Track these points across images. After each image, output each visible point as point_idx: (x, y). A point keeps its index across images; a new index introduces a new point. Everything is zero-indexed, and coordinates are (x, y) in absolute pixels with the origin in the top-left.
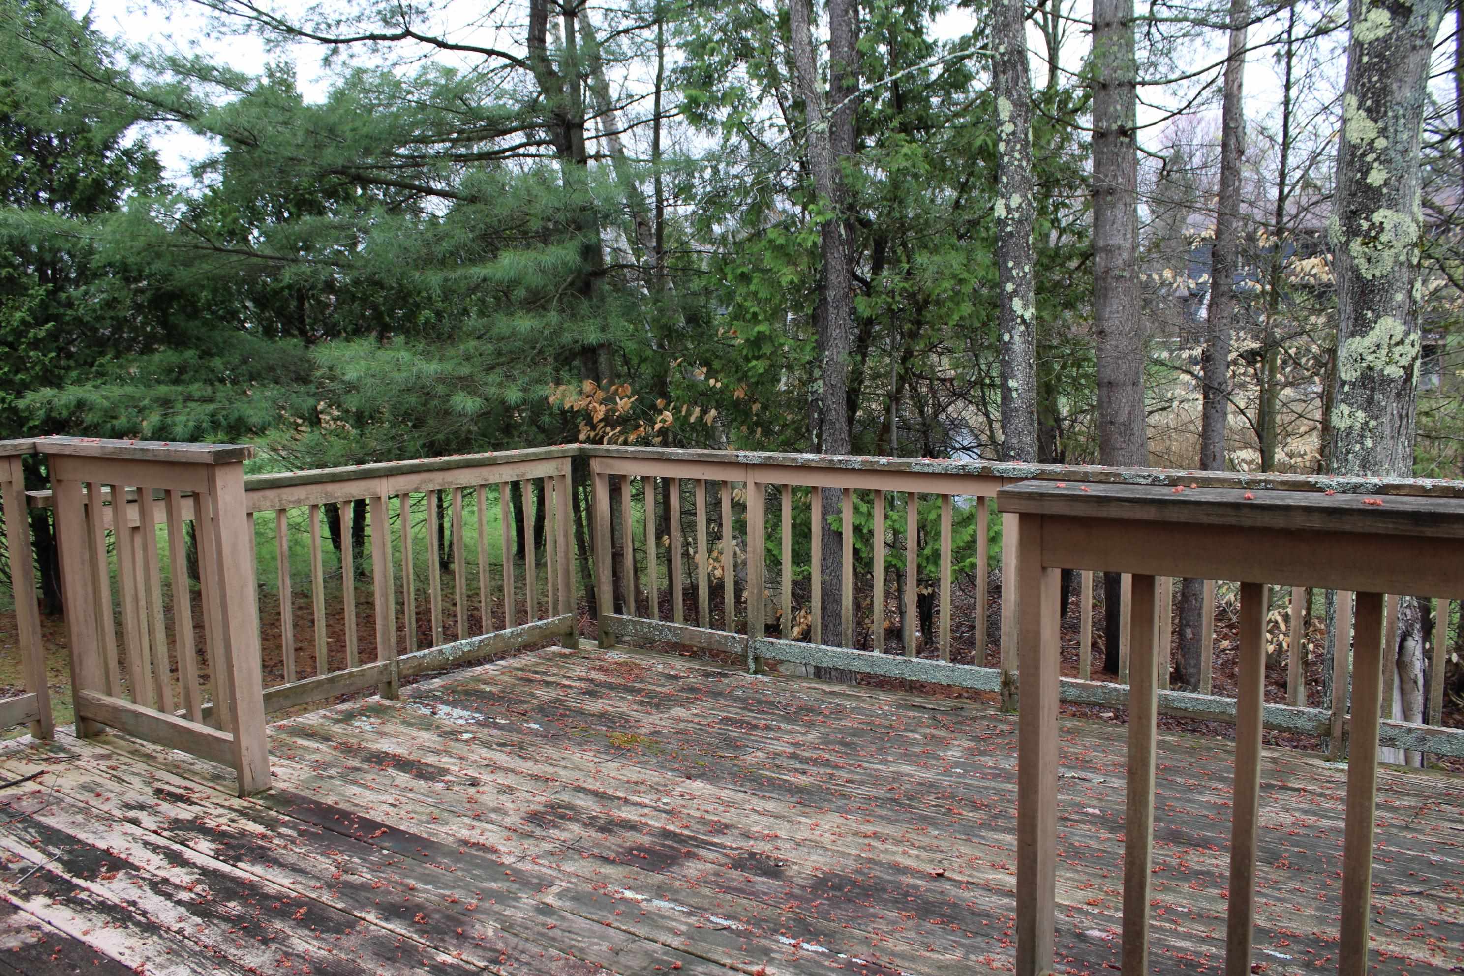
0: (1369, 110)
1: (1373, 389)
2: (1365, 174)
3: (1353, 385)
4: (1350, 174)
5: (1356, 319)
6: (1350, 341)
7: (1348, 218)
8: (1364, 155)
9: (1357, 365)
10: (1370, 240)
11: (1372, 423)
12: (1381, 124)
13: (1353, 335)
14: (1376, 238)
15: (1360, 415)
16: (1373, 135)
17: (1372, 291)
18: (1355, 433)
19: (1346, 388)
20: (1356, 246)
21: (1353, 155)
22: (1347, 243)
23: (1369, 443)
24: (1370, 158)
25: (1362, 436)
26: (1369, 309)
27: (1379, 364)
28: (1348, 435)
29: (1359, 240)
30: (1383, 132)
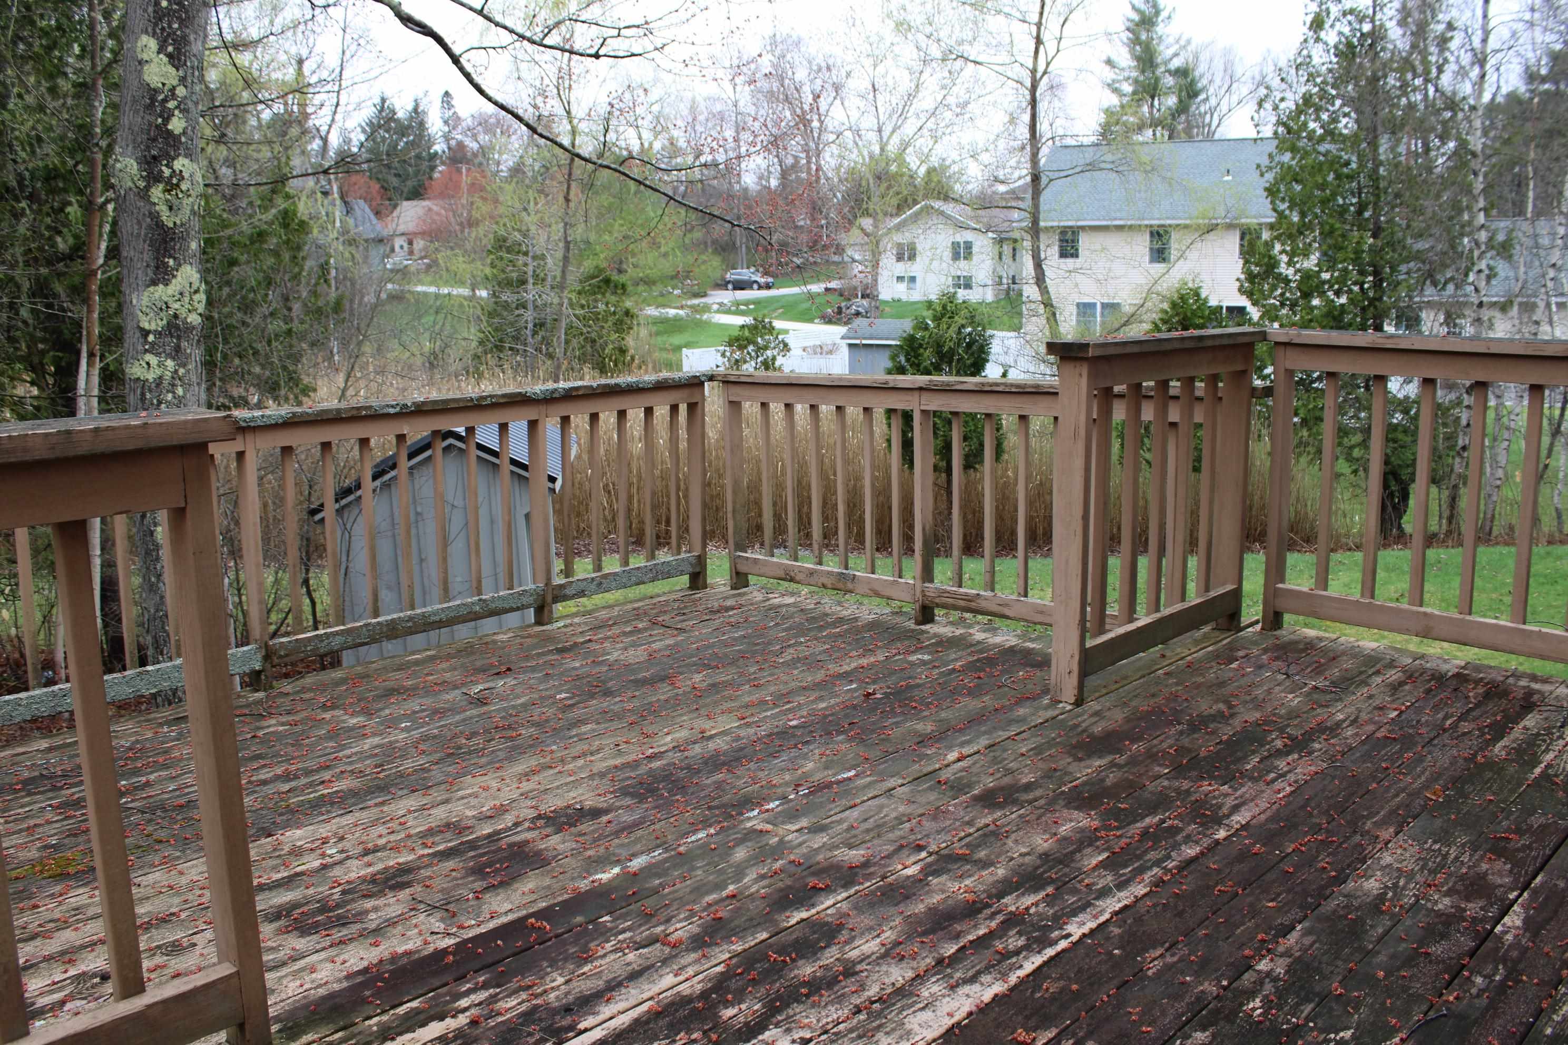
0: (170, 56)
1: (179, 338)
2: (167, 120)
3: (158, 334)
4: (152, 118)
5: (157, 268)
6: (151, 289)
7: (148, 163)
8: (165, 100)
9: (162, 314)
10: (171, 187)
11: (182, 371)
12: (181, 73)
13: (154, 283)
14: (178, 185)
15: (170, 363)
16: (175, 82)
17: (173, 239)
18: (165, 383)
19: (151, 338)
20: (157, 192)
21: (153, 99)
22: (147, 188)
23: (180, 391)
24: (171, 104)
25: (173, 385)
26: (170, 256)
27: (183, 313)
28: (158, 385)
29: (161, 186)
30: (183, 80)
